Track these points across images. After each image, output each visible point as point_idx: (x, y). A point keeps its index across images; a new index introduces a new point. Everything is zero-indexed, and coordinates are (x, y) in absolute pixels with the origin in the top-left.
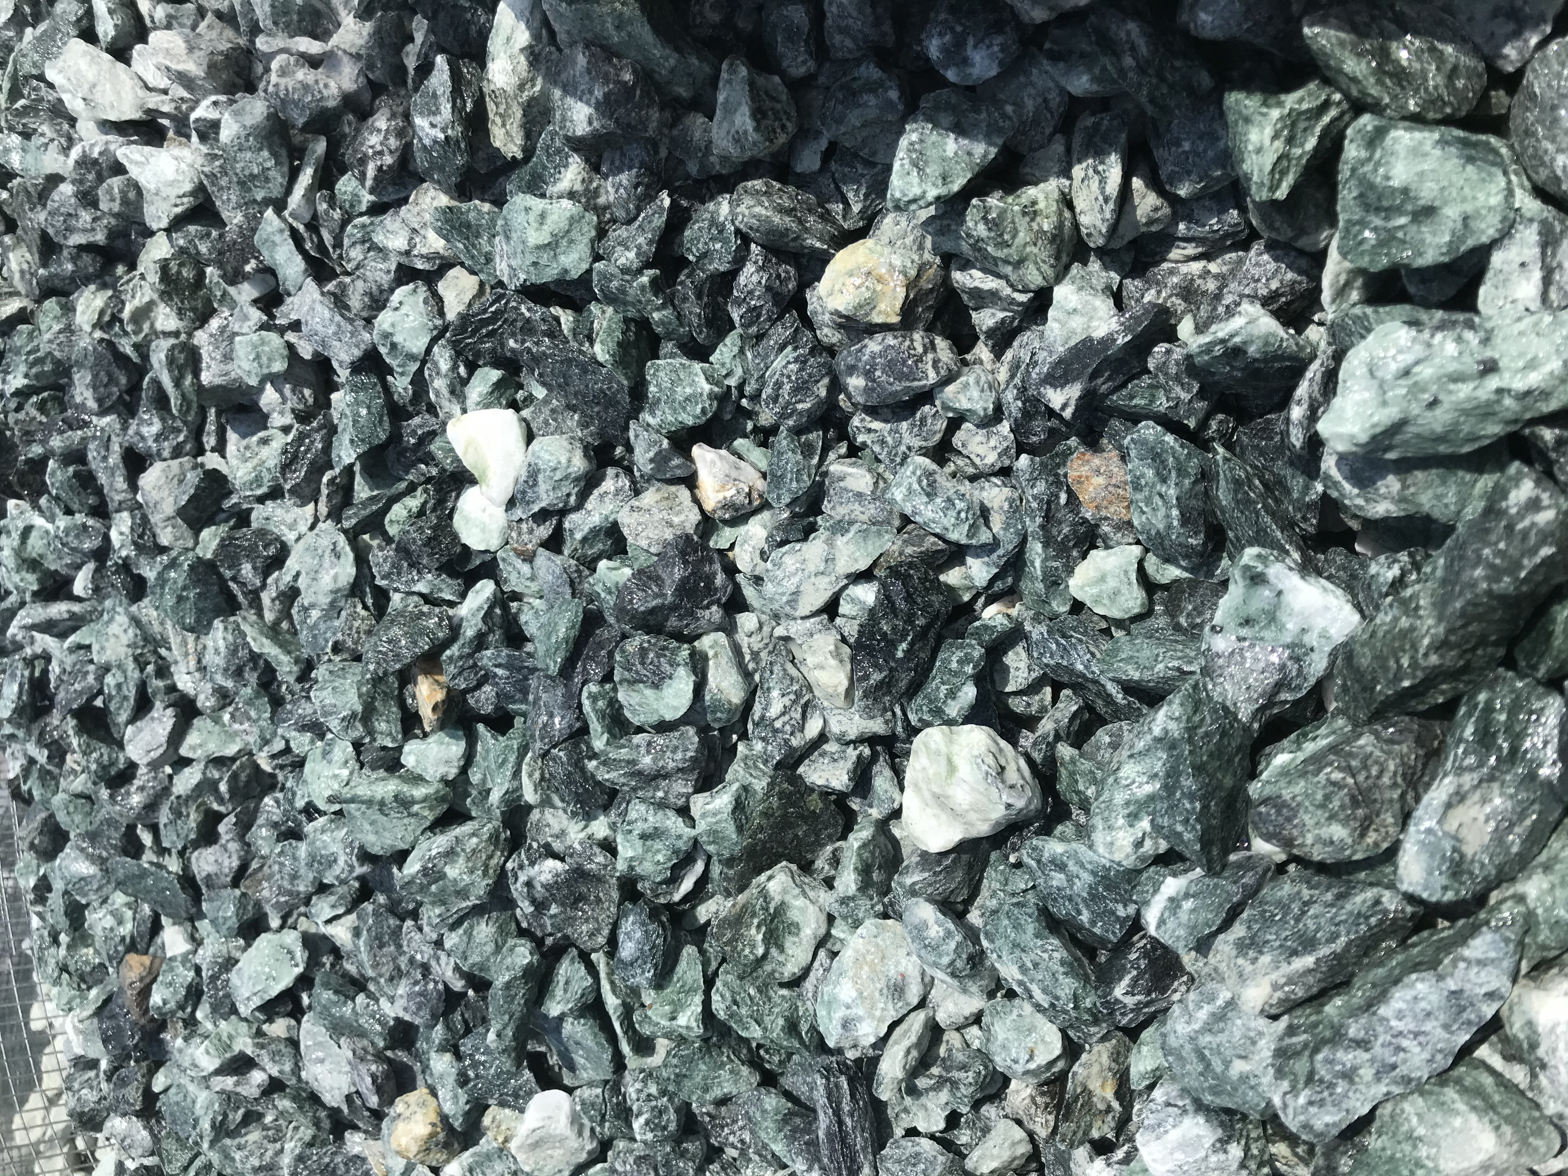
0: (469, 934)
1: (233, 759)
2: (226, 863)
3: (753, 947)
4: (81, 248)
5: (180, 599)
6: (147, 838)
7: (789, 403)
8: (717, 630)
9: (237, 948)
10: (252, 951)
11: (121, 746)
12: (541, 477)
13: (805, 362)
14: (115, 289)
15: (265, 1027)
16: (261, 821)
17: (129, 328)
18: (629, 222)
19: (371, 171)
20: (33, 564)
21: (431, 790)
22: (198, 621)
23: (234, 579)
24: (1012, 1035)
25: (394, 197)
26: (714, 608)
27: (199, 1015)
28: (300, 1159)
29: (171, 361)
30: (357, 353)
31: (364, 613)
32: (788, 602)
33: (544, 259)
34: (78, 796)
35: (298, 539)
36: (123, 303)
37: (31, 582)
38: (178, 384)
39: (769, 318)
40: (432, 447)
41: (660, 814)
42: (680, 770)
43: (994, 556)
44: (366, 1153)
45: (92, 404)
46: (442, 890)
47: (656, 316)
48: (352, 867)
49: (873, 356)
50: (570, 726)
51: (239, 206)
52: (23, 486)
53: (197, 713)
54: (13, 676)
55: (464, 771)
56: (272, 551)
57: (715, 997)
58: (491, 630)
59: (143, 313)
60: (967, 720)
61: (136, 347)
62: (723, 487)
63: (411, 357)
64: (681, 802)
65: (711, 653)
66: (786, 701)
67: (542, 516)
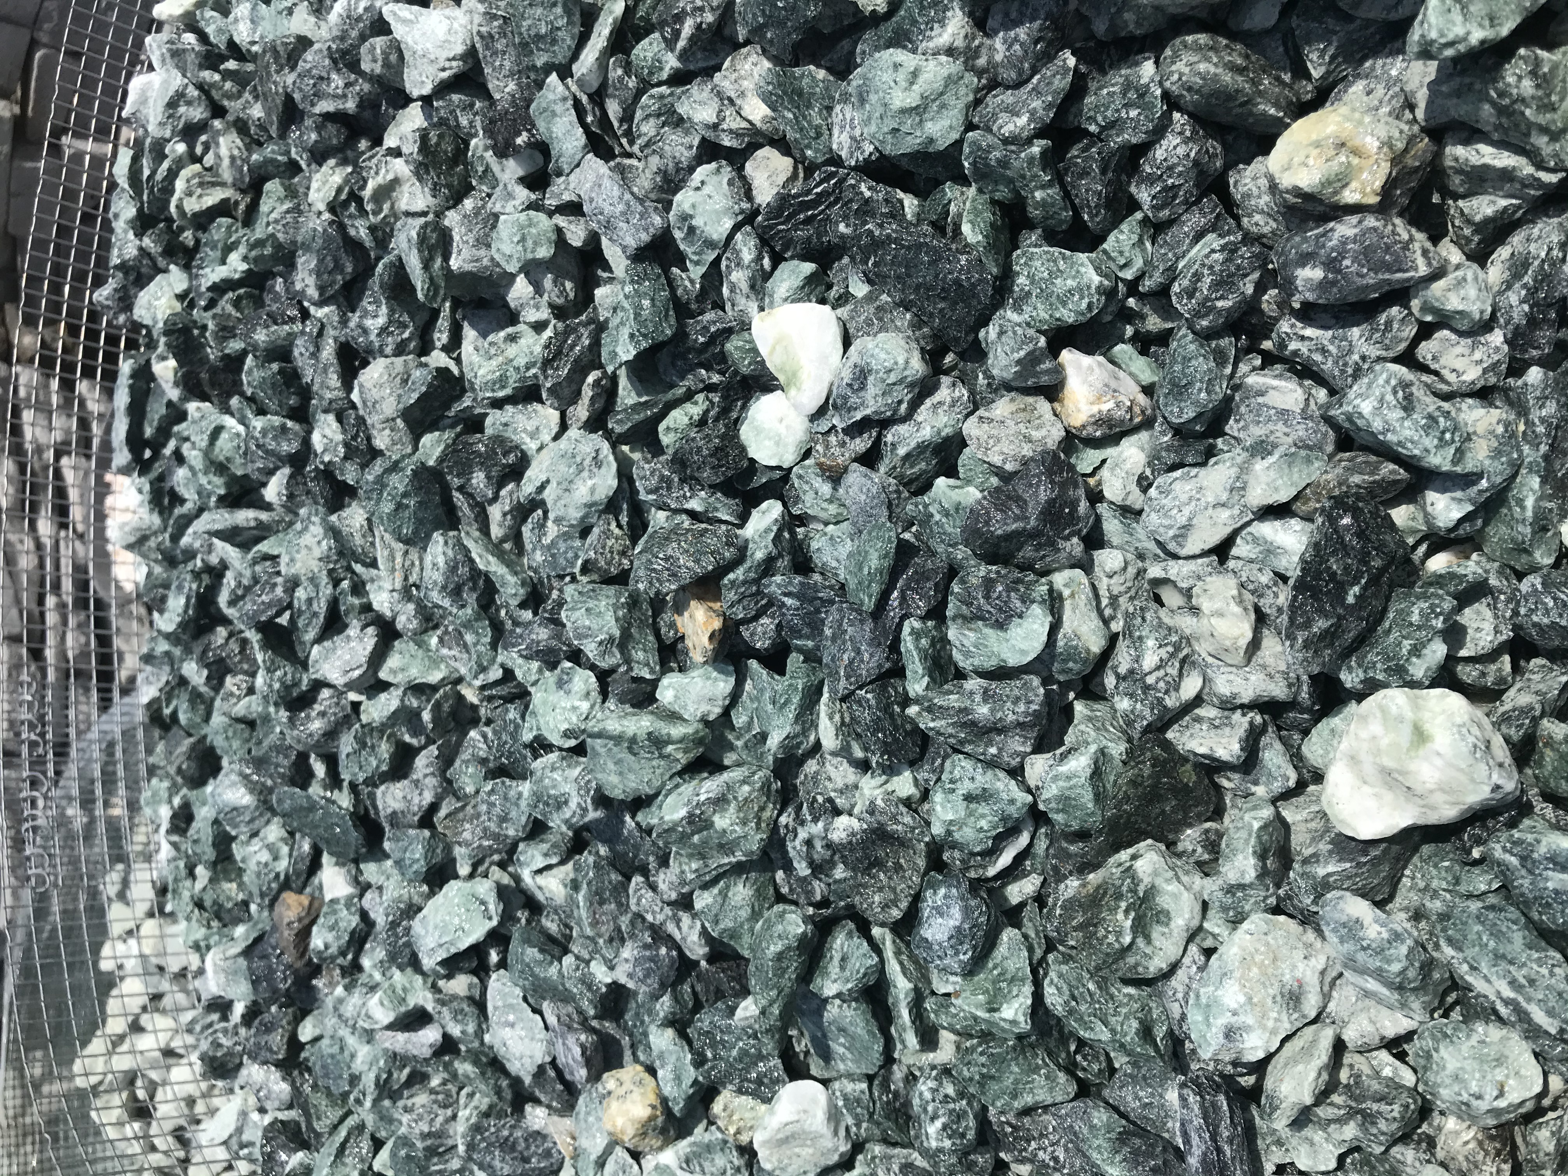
0: (724, 894)
1: (434, 688)
2: (416, 800)
3: (1119, 934)
4: (328, 117)
5: (399, 507)
6: (319, 769)
7: (1207, 299)
8: (1073, 566)
9: (421, 895)
10: (439, 898)
11: (304, 665)
12: (871, 379)
13: (1233, 251)
14: (356, 165)
15: (441, 983)
16: (465, 755)
17: (369, 207)
18: (1018, 85)
19: (688, 28)
20: (220, 468)
21: (690, 730)
22: (416, 532)
23: (461, 489)
24: (1469, 1065)
25: (701, 64)
26: (1075, 540)
27: (366, 962)
28: (477, 1129)
29: (422, 239)
30: (645, 237)
31: (617, 531)
32: (1175, 537)
33: (909, 123)
34: (239, 720)
35: (540, 449)
36: (365, 181)
37: (217, 485)
38: (427, 266)
39: (1186, 202)
40: (729, 346)
41: (990, 773)
42: (1020, 725)
43: (1473, 491)
44: (551, 1130)
45: (313, 292)
46: (704, 842)
47: (1038, 195)
48: (585, 810)
49: (1344, 241)
50: (880, 666)
51: (512, 74)
52: (213, 385)
53: (397, 635)
54: (180, 588)
55: (726, 713)
56: (511, 458)
57: (1049, 991)
58: (780, 555)
59: (386, 191)
60: (1434, 683)
61: (372, 229)
62: (1099, 399)
63: (710, 244)
64: (1014, 762)
65: (1066, 593)
66: (1163, 653)
67: (856, 429)
